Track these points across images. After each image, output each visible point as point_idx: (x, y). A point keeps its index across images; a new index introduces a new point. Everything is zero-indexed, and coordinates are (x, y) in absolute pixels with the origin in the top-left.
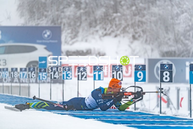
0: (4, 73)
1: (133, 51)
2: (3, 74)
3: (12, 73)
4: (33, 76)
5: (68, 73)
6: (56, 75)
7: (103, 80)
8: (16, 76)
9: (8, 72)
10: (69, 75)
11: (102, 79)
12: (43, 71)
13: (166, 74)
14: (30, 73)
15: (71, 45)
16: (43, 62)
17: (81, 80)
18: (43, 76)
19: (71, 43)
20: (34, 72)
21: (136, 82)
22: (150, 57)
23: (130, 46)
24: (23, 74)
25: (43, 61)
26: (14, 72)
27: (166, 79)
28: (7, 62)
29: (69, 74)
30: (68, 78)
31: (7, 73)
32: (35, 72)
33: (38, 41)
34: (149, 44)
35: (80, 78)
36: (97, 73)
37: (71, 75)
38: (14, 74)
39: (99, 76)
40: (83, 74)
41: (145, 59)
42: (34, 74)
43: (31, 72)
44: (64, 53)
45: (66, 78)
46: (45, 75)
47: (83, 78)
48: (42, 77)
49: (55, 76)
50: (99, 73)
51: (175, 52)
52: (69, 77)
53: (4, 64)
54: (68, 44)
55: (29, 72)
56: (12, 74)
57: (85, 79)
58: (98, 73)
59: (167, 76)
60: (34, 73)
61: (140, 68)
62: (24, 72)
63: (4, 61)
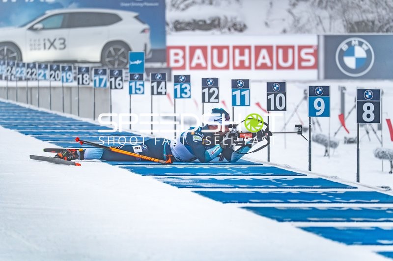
0: (64, 74)
1: (297, 20)
2: (63, 77)
3: (80, 76)
4: (119, 85)
5: (183, 86)
6: (162, 88)
7: (249, 106)
8: (86, 81)
9: (72, 73)
10: (185, 91)
11: (248, 104)
12: (137, 78)
13: (368, 108)
14: (113, 80)
15: (183, 10)
16: (138, 62)
17: (209, 102)
18: (138, 87)
19: (182, 6)
20: (120, 78)
21: (311, 117)
22: (328, 33)
23: (290, 12)
24: (101, 80)
25: (136, 60)
26: (83, 75)
27: (368, 116)
28: (66, 43)
29: (186, 88)
30: (183, 95)
31: (70, 76)
32: (122, 78)
33: (123, 4)
34: (326, 8)
35: (207, 99)
36: (238, 93)
37: (190, 90)
38: (83, 79)
39: (243, 98)
40: (211, 91)
41: (318, 36)
42: (120, 82)
43: (116, 79)
44: (171, 26)
45: (181, 95)
46: (140, 85)
47: (212, 99)
48: (136, 89)
49: (159, 90)
50: (243, 93)
51: (373, 22)
52: (186, 93)
53: (62, 46)
54: (178, 8)
55: (111, 78)
56: (79, 78)
57: (217, 100)
58: (241, 94)
59: (371, 112)
60: (120, 80)
61: (318, 92)
62: (101, 77)
63: (62, 41)
